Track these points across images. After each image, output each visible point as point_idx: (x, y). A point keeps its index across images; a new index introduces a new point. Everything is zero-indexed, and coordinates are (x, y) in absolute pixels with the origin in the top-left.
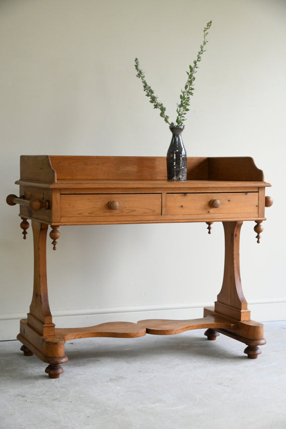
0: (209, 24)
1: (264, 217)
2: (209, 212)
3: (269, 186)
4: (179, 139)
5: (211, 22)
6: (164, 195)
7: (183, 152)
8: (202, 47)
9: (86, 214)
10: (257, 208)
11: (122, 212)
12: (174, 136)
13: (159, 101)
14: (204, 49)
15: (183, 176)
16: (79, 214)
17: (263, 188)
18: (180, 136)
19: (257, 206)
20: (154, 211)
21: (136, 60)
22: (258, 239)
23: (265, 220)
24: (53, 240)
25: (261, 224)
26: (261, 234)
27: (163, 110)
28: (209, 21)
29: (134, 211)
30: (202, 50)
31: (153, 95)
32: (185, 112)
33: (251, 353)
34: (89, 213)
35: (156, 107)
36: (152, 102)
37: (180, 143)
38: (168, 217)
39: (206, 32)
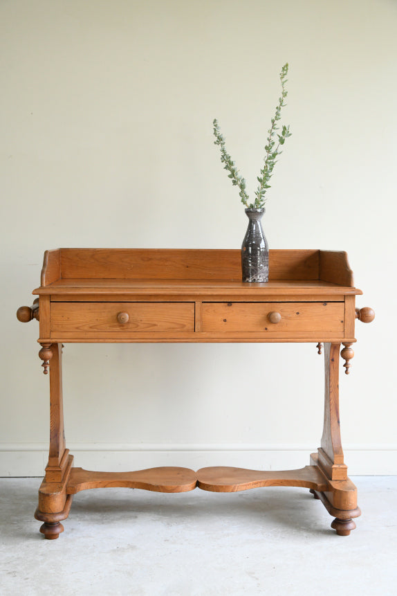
0: (285, 68)
1: (353, 338)
2: (266, 329)
3: (360, 293)
4: (257, 227)
5: (287, 65)
6: (198, 304)
7: (262, 245)
8: (281, 101)
9: (86, 328)
10: (342, 324)
11: (138, 326)
12: (251, 222)
13: (240, 175)
14: (283, 104)
15: (262, 277)
16: (77, 328)
17: (353, 296)
18: (258, 223)
19: (342, 322)
20: (184, 326)
21: (215, 121)
22: (347, 368)
23: (355, 341)
24: (43, 362)
25: (351, 347)
26: (350, 362)
27: (242, 187)
28: (285, 64)
29: (155, 325)
30: (281, 105)
31: (232, 167)
32: (264, 189)
33: (340, 527)
34: (91, 327)
35: (235, 183)
36: (230, 176)
37: (258, 233)
38: (205, 335)
39: (284, 80)
